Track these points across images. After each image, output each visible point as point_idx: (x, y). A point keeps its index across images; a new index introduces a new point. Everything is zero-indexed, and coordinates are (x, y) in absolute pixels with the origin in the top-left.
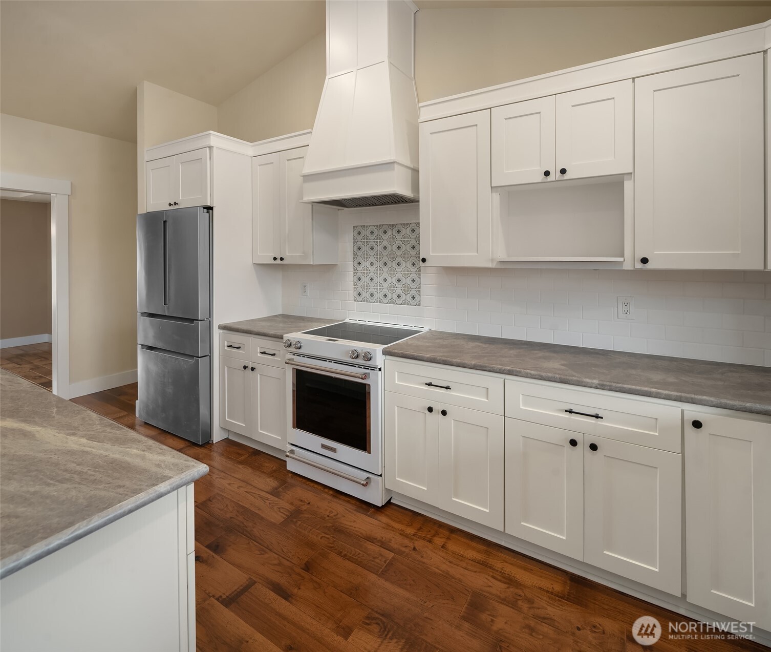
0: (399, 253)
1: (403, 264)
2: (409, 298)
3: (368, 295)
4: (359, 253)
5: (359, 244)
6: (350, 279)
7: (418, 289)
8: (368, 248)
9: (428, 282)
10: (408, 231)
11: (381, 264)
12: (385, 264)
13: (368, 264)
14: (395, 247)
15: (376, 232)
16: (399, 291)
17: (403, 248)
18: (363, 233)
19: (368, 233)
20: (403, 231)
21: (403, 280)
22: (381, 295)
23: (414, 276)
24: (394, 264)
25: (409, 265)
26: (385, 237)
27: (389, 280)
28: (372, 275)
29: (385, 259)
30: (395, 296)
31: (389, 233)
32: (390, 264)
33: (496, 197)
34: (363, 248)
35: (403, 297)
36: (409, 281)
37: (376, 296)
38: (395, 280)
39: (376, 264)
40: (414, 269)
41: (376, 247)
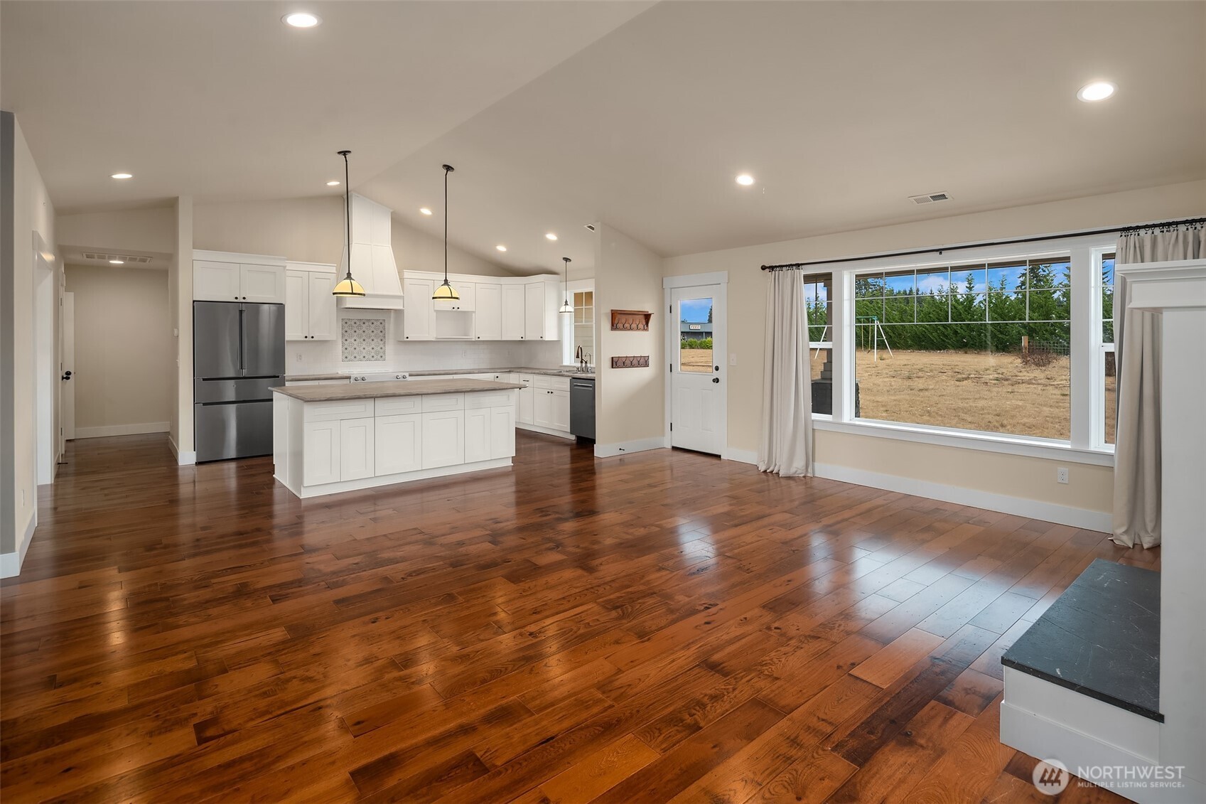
0: (373, 334)
1: (375, 340)
2: (379, 357)
3: (352, 357)
4: (346, 334)
5: (346, 329)
6: (340, 347)
7: (384, 353)
8: (353, 332)
9: (390, 348)
10: (379, 323)
11: (362, 340)
12: (364, 340)
13: (353, 340)
14: (370, 331)
15: (358, 323)
16: (373, 354)
17: (375, 332)
18: (349, 323)
19: (352, 323)
20: (375, 323)
21: (375, 348)
22: (362, 357)
23: (382, 346)
24: (370, 340)
25: (379, 341)
26: (364, 326)
27: (367, 349)
28: (355, 346)
29: (364, 338)
30: (370, 357)
31: (367, 324)
32: (367, 340)
33: (435, 313)
34: (349, 332)
35: (375, 357)
36: (379, 348)
37: (358, 357)
38: (370, 348)
39: (358, 340)
40: (382, 343)
41: (357, 331)
